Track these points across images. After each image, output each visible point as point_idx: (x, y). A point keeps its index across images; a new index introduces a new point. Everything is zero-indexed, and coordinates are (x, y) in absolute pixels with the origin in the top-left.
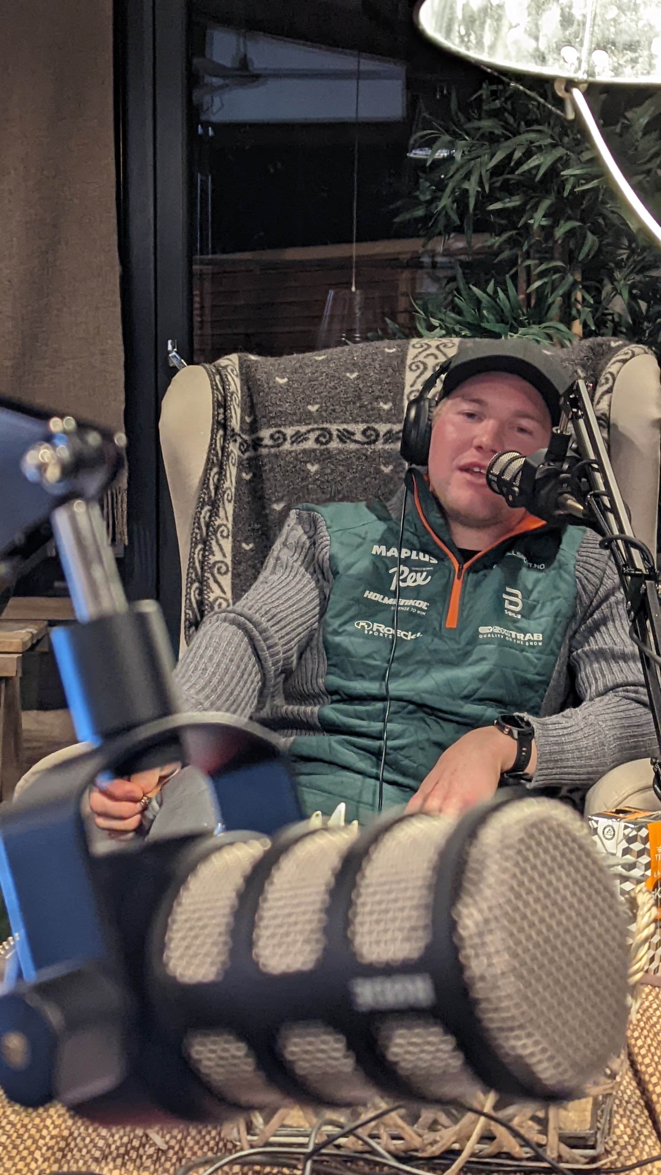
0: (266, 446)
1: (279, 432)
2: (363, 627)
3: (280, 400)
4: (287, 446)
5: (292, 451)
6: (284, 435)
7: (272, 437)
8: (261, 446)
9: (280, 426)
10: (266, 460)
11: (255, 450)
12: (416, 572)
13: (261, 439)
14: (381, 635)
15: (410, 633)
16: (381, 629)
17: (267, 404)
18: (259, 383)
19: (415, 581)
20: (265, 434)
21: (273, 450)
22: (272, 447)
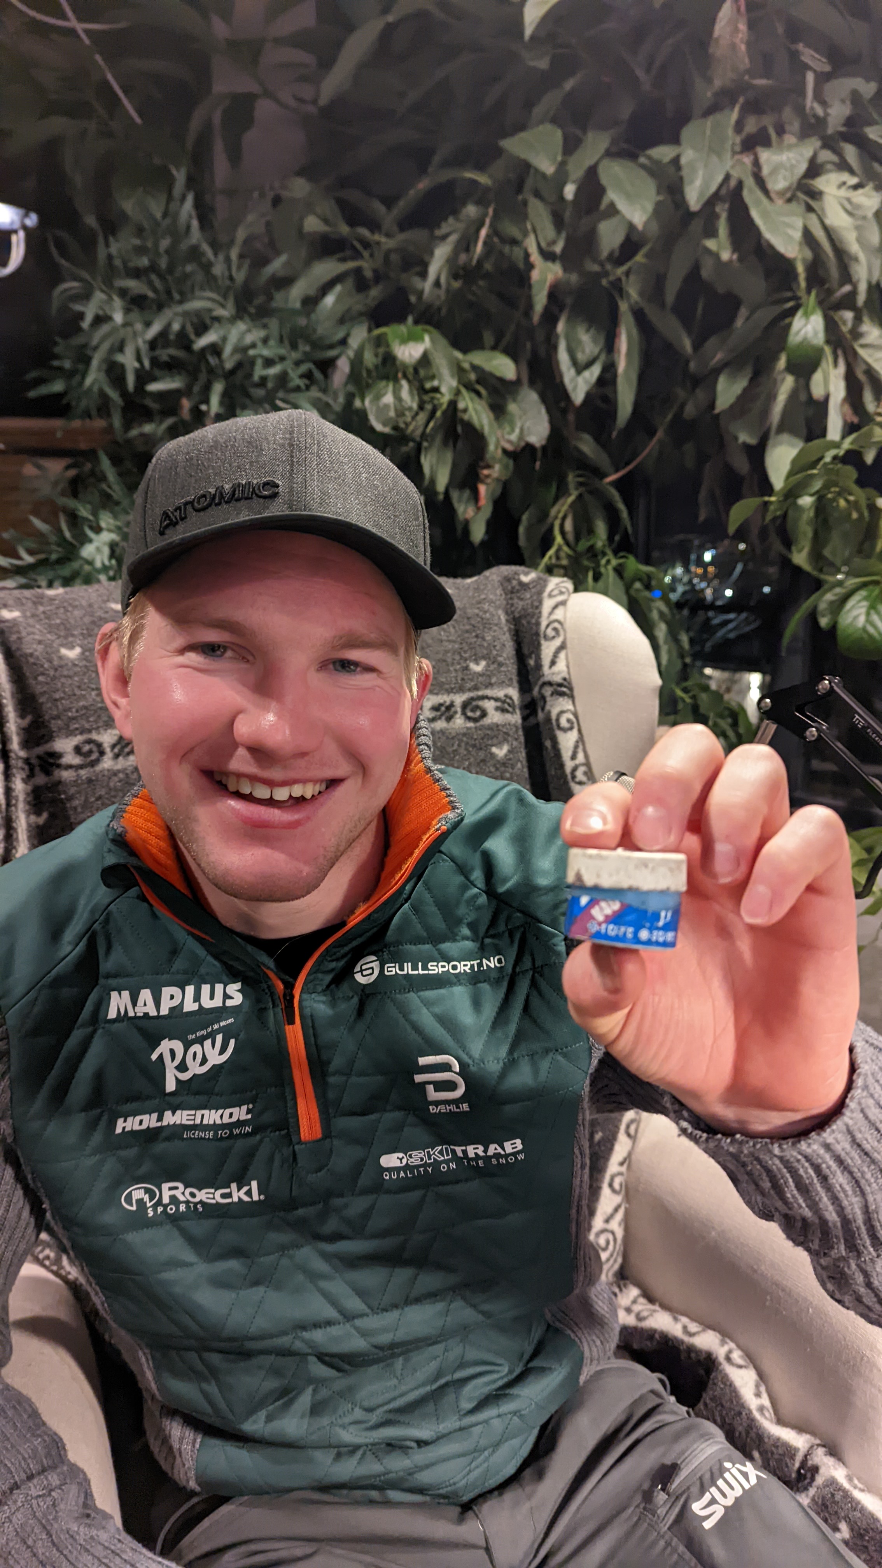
0: (69, 767)
1: (90, 741)
2: (140, 1202)
3: (79, 687)
4: (107, 763)
5: (119, 771)
6: (99, 745)
7: (78, 750)
8: (59, 766)
9: (89, 731)
10: (72, 790)
11: (48, 773)
12: (201, 1041)
13: (58, 756)
14: (182, 1208)
15: (234, 1186)
16: (177, 1193)
17: (57, 696)
18: (31, 660)
19: (204, 1061)
20: (65, 745)
21: (83, 772)
22: (81, 767)
